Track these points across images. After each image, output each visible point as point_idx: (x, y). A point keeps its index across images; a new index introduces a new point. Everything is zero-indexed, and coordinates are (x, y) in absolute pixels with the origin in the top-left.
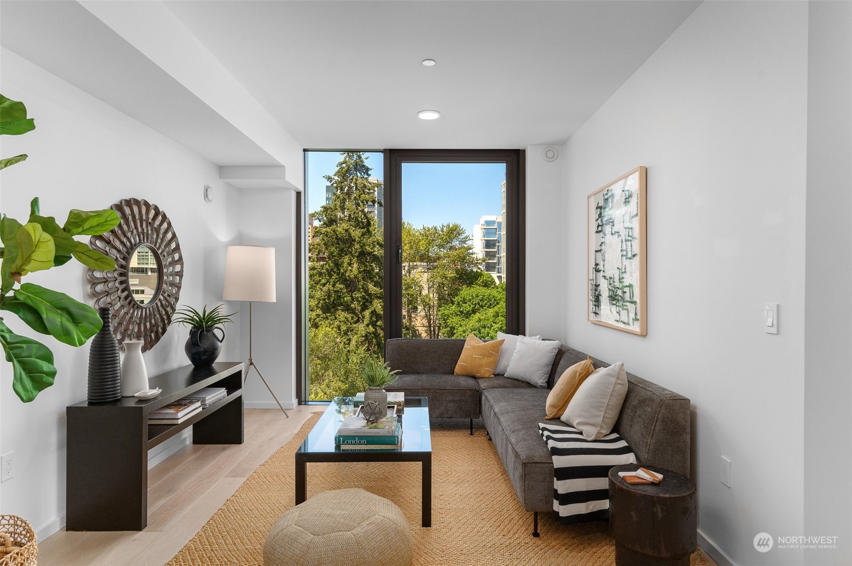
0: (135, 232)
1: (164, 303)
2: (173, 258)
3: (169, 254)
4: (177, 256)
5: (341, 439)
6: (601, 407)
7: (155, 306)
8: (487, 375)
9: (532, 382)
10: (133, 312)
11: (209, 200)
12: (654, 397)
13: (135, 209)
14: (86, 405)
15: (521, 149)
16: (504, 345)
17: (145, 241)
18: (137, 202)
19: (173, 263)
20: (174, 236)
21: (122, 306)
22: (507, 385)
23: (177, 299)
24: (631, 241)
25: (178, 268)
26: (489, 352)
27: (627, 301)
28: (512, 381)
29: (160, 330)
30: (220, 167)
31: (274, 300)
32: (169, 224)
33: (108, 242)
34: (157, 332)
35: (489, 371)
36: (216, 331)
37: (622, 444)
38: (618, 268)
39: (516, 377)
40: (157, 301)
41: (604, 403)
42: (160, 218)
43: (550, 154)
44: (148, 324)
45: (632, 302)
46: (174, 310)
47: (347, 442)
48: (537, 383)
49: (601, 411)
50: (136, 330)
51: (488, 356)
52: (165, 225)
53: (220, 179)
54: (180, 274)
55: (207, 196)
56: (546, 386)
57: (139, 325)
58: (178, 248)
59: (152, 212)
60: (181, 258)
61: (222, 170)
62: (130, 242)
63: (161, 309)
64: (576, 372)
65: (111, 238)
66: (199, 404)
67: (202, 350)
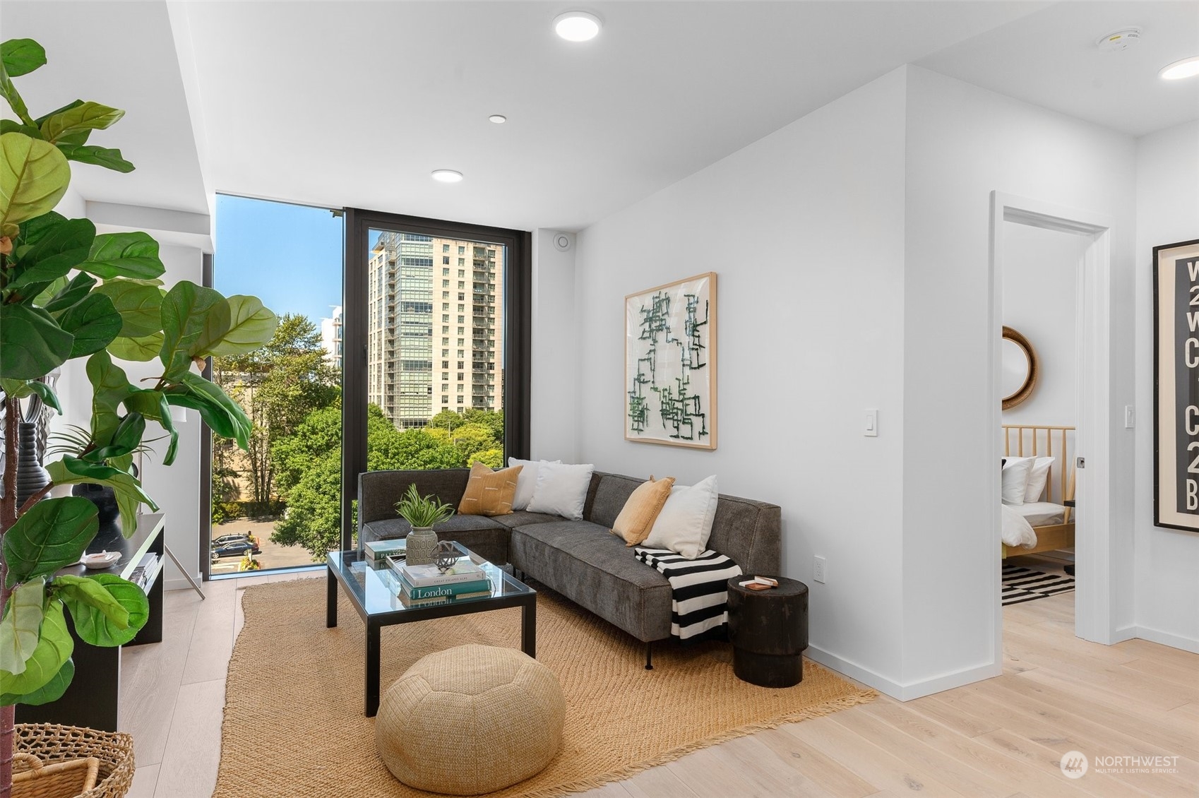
5: (419, 591)
8: (505, 512)
9: (565, 514)
12: (751, 507)
15: (526, 231)
16: (521, 474)
22: (538, 520)
24: (697, 349)
26: (506, 483)
27: (691, 414)
28: (538, 515)
31: (183, 418)
35: (508, 506)
37: (723, 559)
38: (677, 379)
39: (543, 510)
43: (563, 242)
45: (699, 415)
47: (427, 595)
48: (572, 515)
51: (504, 488)
56: (581, 516)
61: (88, 206)
67: (106, 495)
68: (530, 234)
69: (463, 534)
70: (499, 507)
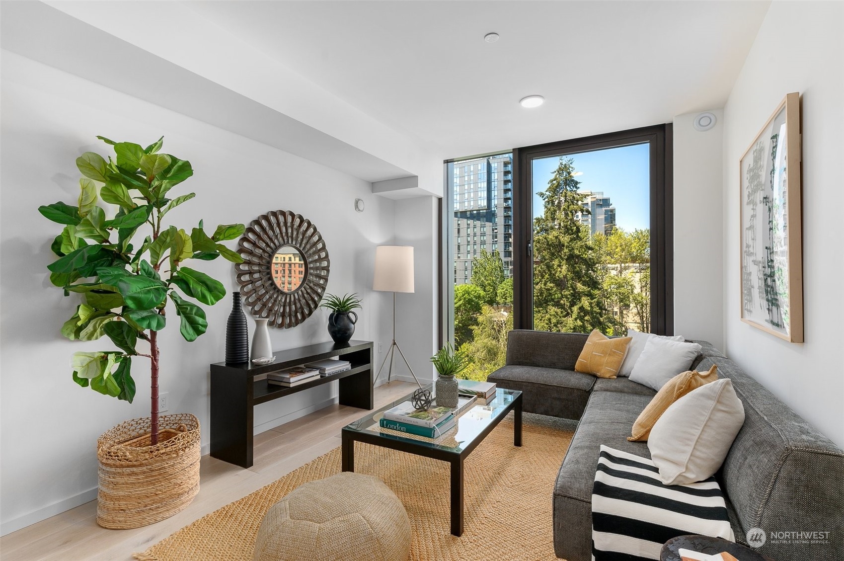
0: (279, 236)
1: (309, 291)
2: (319, 256)
3: (314, 253)
4: (323, 255)
5: (385, 422)
7: (300, 293)
8: (607, 376)
10: (277, 297)
11: (359, 210)
13: (281, 218)
14: (224, 365)
17: (290, 242)
18: (283, 213)
19: (320, 260)
20: (320, 238)
21: (267, 292)
22: (626, 390)
23: (324, 289)
25: (325, 264)
26: (611, 351)
28: (634, 385)
29: (306, 312)
30: (373, 183)
32: (315, 229)
33: (254, 244)
34: (303, 313)
35: (610, 371)
36: (351, 315)
38: (766, 248)
39: (640, 381)
40: (303, 289)
42: (306, 225)
43: (704, 122)
44: (293, 307)
46: (320, 297)
47: (390, 426)
49: (687, 444)
50: (282, 310)
51: (610, 355)
52: (311, 230)
53: (373, 191)
54: (327, 269)
55: (358, 207)
57: (284, 307)
58: (324, 248)
59: (298, 221)
60: (327, 256)
61: (374, 186)
62: (274, 244)
63: (306, 295)
64: (675, 387)
65: (257, 241)
66: (317, 372)
67: (336, 329)
68: (671, 125)
69: (548, 387)
70: (603, 371)
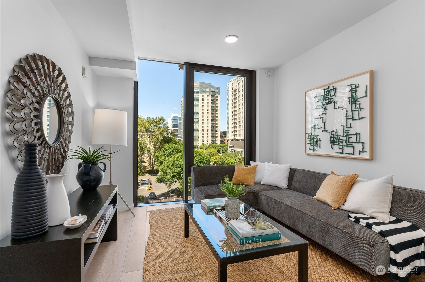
0: (45, 83)
1: (63, 143)
2: (68, 111)
3: (66, 107)
4: (70, 110)
5: (244, 240)
6: (386, 201)
7: (57, 145)
8: (252, 184)
9: (280, 186)
10: (44, 150)
11: (85, 77)
13: (45, 65)
15: (253, 70)
16: (258, 168)
18: (46, 60)
19: (68, 115)
23: (70, 142)
24: (358, 110)
25: (71, 119)
27: (353, 142)
28: (267, 186)
29: (60, 164)
30: (90, 57)
31: (126, 144)
32: (67, 85)
35: (253, 181)
36: (100, 165)
37: (407, 223)
38: (342, 126)
39: (269, 184)
41: (387, 199)
42: (61, 77)
43: (269, 74)
45: (360, 143)
47: (248, 242)
48: (283, 187)
49: (386, 204)
51: (251, 173)
52: (64, 85)
53: (90, 64)
54: (72, 124)
55: (84, 74)
56: (287, 187)
58: (71, 104)
59: (57, 71)
60: (73, 112)
61: (91, 60)
64: (346, 181)
65: (28, 84)
67: (92, 178)
68: (255, 71)
